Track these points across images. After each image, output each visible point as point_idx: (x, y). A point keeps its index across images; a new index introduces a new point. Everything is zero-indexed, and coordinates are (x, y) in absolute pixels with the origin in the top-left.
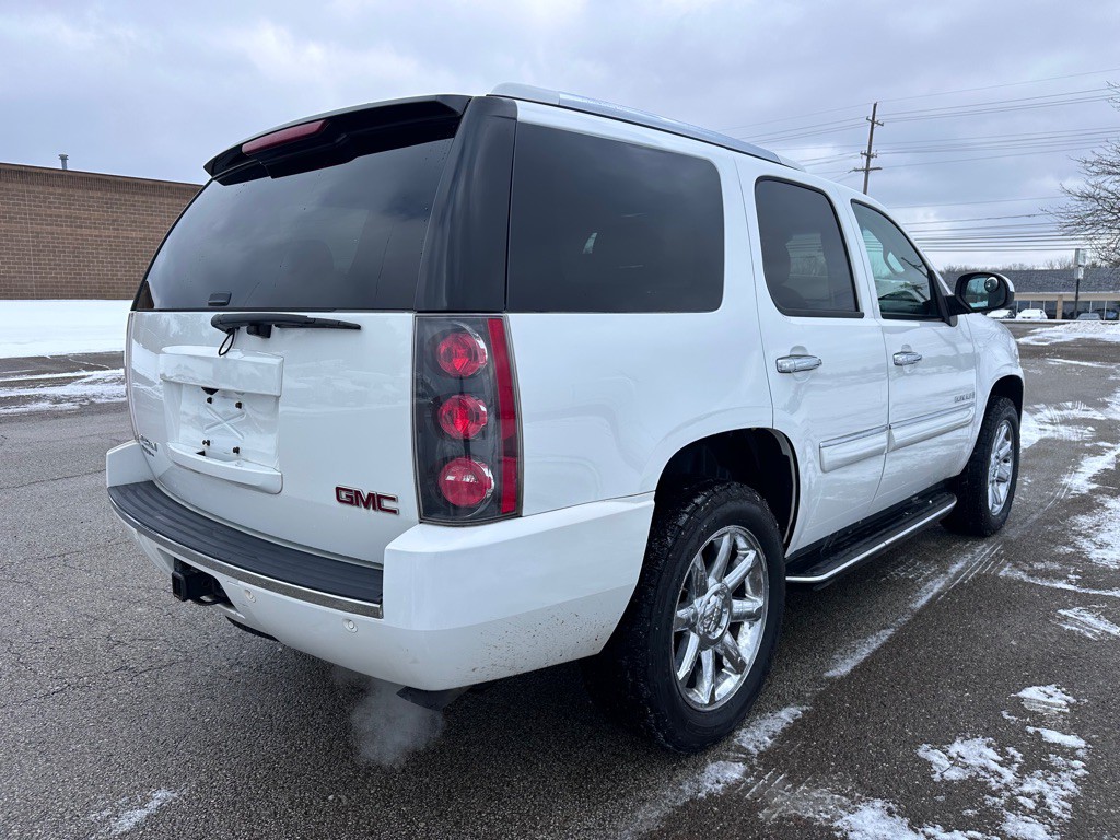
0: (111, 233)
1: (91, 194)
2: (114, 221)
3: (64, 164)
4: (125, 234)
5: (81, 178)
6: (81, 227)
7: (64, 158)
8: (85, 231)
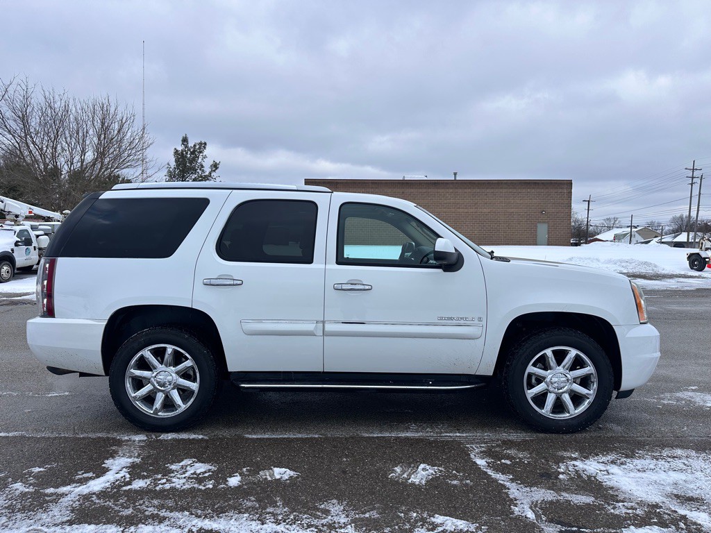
0: (474, 210)
1: (465, 191)
2: (476, 204)
3: (455, 177)
4: (480, 210)
5: (462, 183)
6: (459, 208)
7: (455, 174)
8: (461, 210)
